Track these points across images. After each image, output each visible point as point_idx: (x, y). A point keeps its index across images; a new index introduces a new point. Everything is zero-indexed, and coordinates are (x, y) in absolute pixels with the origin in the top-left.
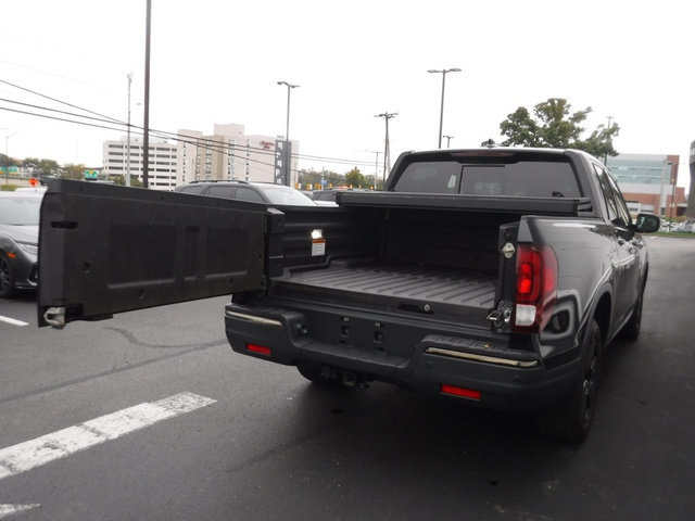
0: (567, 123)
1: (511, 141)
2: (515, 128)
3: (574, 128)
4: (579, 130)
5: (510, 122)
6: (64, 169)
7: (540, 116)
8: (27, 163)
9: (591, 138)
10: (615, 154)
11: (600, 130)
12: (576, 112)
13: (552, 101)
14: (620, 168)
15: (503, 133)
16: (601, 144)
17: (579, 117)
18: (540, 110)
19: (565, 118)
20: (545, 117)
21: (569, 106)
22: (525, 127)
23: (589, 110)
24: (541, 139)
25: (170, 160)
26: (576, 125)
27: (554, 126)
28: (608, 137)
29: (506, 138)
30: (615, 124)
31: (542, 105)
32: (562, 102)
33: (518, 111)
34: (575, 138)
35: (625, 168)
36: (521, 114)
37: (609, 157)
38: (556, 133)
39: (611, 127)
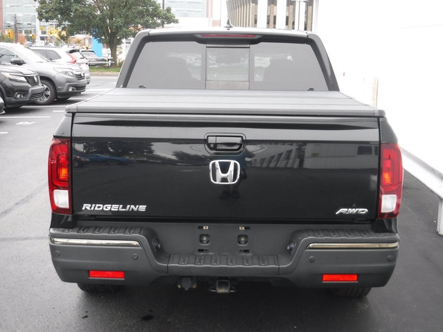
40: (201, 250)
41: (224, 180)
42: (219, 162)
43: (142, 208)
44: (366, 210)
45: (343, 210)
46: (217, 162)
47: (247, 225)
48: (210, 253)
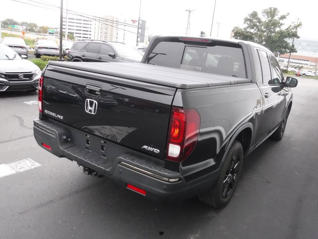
0: (276, 20)
1: (248, 27)
2: (251, 21)
3: (279, 23)
4: (282, 24)
5: (249, 18)
6: (40, 28)
7: (264, 16)
8: (22, 24)
9: (288, 29)
10: (298, 37)
11: (293, 25)
12: (282, 15)
13: (270, 8)
14: (303, 44)
15: (245, 23)
16: (292, 32)
17: (283, 17)
18: (264, 13)
19: (276, 18)
20: (266, 16)
21: (278, 12)
22: (255, 21)
23: (288, 14)
24: (263, 27)
25: (89, 26)
26: (281, 21)
27: (270, 21)
28: (296, 29)
29: (246, 26)
30: (301, 22)
31: (265, 10)
32: (275, 9)
33: (253, 12)
34: (280, 28)
35: (305, 44)
36: (254, 15)
37: (295, 38)
38: (270, 25)
39: (298, 23)
40: (86, 148)
41: (90, 111)
42: (90, 101)
43: (62, 117)
44: (159, 151)
45: (145, 147)
46: (88, 100)
47: (105, 141)
48: (90, 151)
